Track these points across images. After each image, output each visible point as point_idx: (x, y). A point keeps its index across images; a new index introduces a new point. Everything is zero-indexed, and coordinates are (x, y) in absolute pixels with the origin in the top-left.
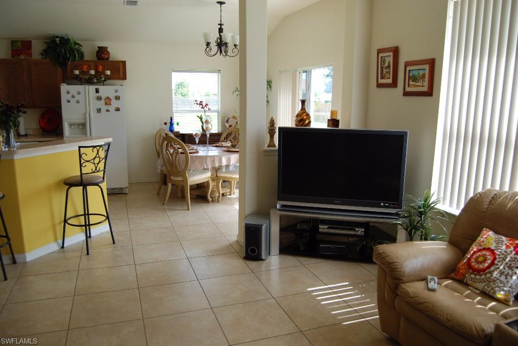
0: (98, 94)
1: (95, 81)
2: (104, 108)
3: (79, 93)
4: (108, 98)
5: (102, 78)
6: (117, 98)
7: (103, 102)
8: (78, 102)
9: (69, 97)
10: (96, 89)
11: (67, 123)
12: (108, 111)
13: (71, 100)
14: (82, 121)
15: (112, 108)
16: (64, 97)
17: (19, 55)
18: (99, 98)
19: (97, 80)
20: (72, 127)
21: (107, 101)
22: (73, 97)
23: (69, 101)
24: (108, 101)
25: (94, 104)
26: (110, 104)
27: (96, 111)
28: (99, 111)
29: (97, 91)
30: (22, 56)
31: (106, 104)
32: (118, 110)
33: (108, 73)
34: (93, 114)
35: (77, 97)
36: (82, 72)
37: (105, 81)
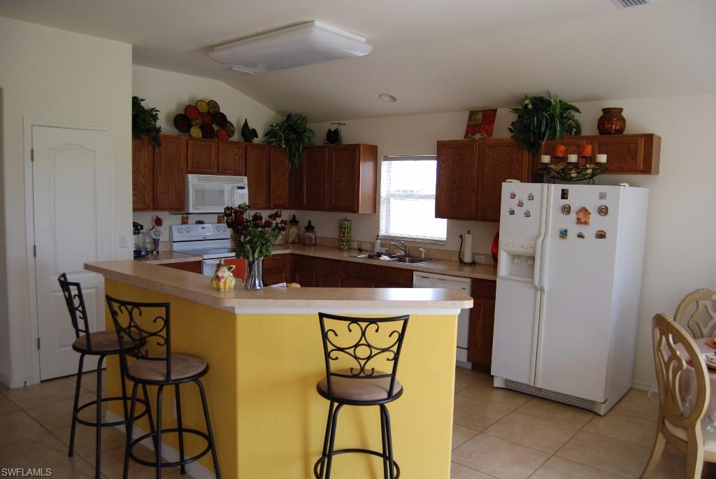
0: (565, 202)
1: (574, 175)
2: (574, 229)
3: (531, 198)
4: (584, 210)
5: (587, 169)
6: (603, 211)
7: (573, 216)
8: (527, 215)
9: (513, 204)
10: (563, 190)
11: (506, 251)
12: (580, 236)
13: (516, 209)
14: (529, 251)
15: (590, 231)
16: (506, 204)
17: (473, 134)
18: (566, 210)
19: (578, 173)
20: (516, 261)
21: (581, 215)
22: (520, 204)
23: (512, 213)
24: (583, 216)
25: (557, 221)
26: (586, 223)
27: (558, 234)
28: (564, 234)
29: (564, 195)
30: (478, 134)
31: (579, 221)
32: (601, 235)
33: (603, 158)
34: (551, 239)
35: (528, 205)
36: (555, 159)
37: (593, 175)
